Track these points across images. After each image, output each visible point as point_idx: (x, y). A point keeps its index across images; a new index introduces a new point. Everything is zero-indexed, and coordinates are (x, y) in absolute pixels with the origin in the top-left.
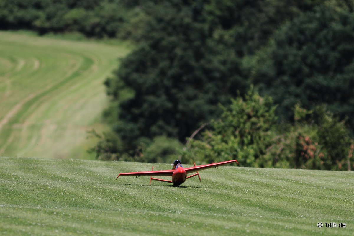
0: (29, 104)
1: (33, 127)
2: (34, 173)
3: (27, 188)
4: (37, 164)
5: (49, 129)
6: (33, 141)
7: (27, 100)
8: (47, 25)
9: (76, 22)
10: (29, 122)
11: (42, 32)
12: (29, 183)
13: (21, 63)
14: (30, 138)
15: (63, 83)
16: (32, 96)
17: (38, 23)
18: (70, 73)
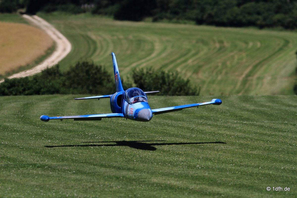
0: (256, 66)
1: (259, 78)
2: (277, 103)
3: (277, 112)
4: (278, 99)
5: (268, 79)
6: (259, 86)
7: (254, 64)
8: (264, 23)
9: (279, 21)
10: (257, 75)
11: (261, 27)
12: (277, 109)
13: (251, 44)
14: (257, 84)
15: (274, 54)
16: (257, 62)
17: (259, 22)
18: (277, 48)
